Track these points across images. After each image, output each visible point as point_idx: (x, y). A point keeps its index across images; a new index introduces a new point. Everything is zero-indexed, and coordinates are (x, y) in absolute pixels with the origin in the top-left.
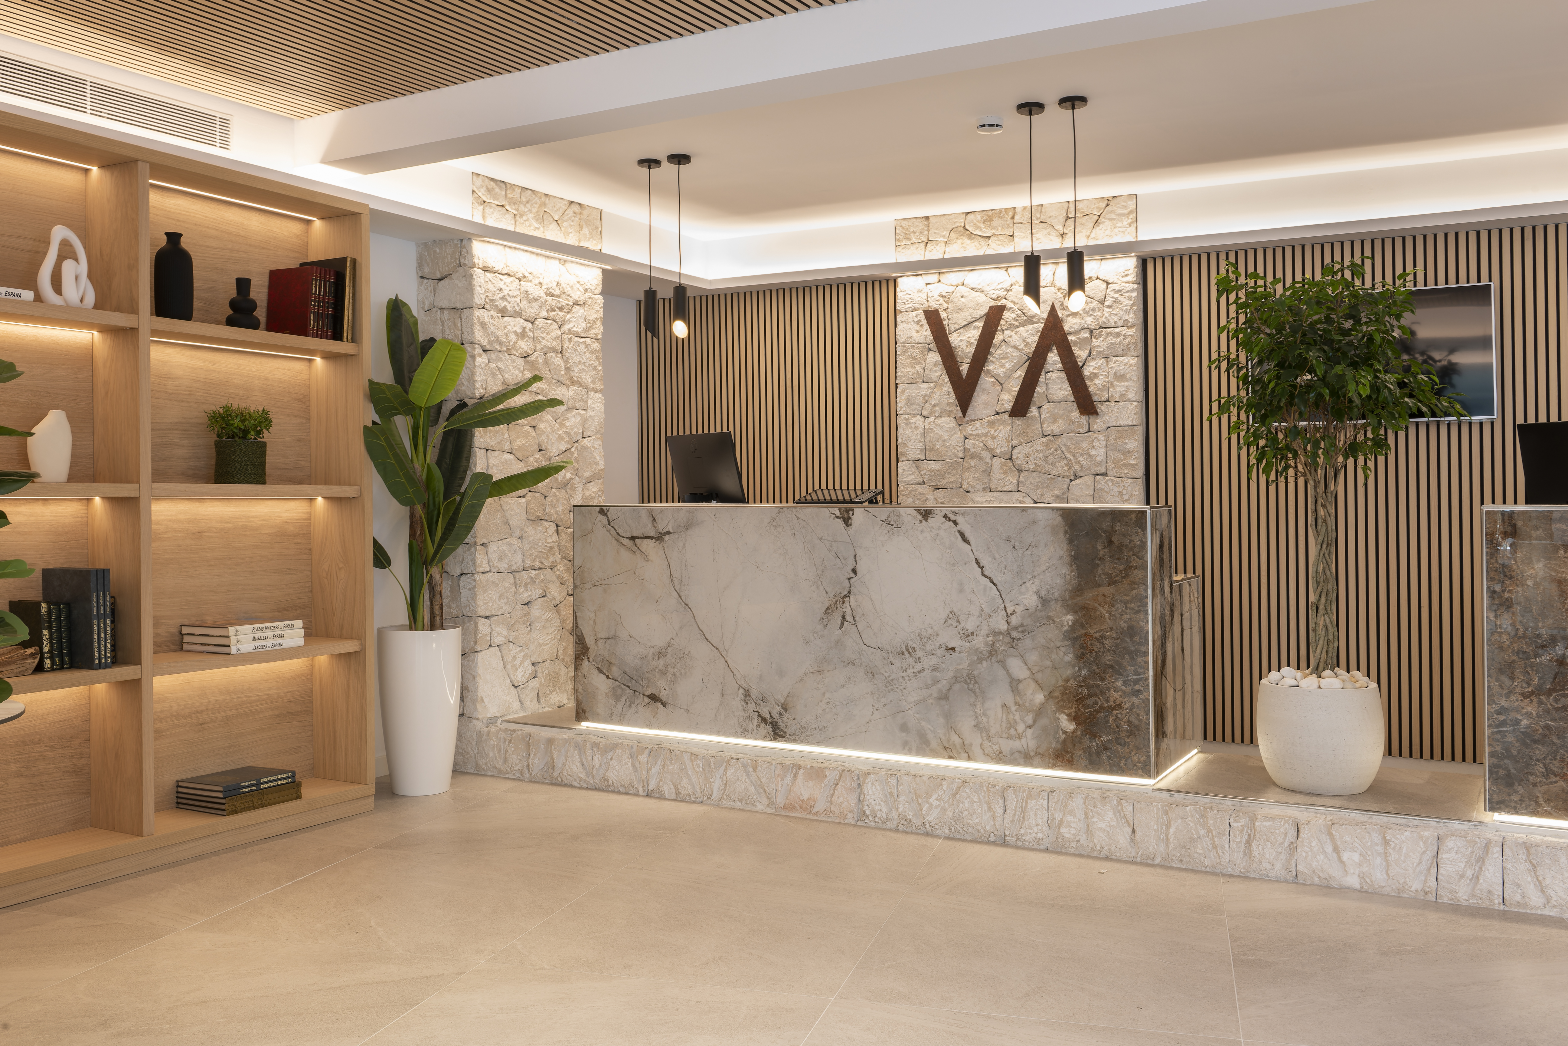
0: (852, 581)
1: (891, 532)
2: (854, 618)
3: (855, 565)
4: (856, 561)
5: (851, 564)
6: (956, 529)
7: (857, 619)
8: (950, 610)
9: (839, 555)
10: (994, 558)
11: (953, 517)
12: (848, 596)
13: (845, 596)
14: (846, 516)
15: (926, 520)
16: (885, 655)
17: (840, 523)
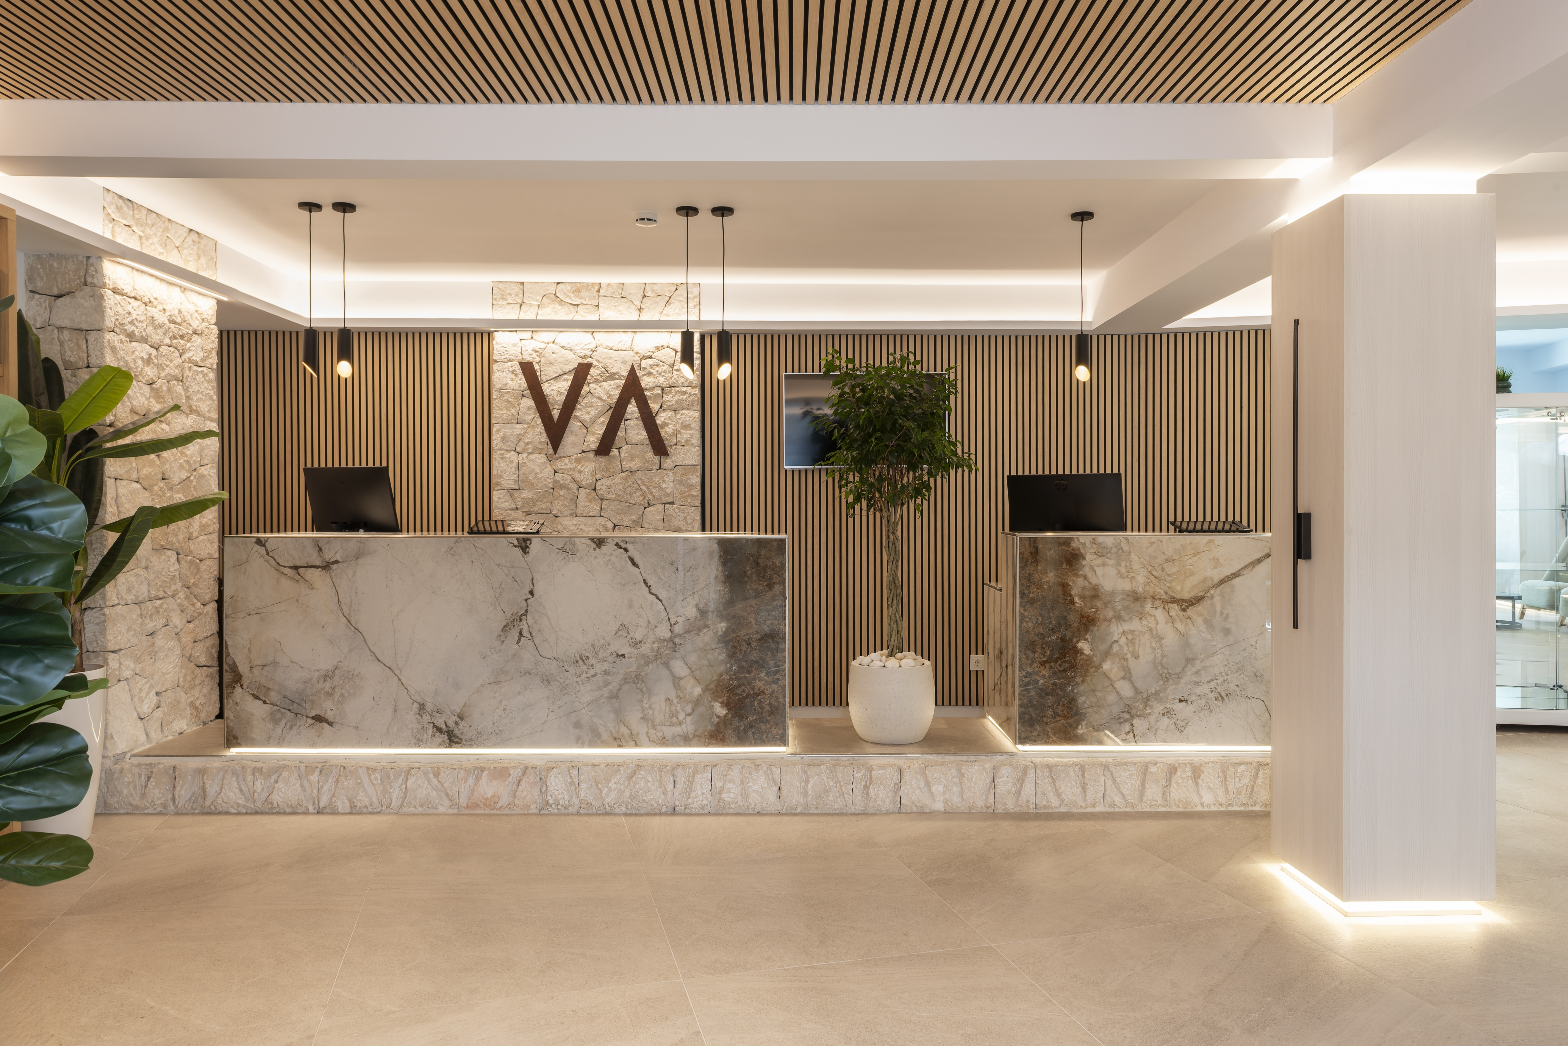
0: (529, 601)
1: (567, 559)
2: (531, 634)
3: (532, 587)
4: (533, 584)
5: (528, 587)
6: (626, 555)
7: (534, 634)
8: (621, 623)
9: (517, 579)
10: (660, 579)
11: (623, 545)
12: (525, 614)
13: (522, 615)
14: (524, 544)
15: (599, 548)
16: (561, 664)
17: (518, 552)
